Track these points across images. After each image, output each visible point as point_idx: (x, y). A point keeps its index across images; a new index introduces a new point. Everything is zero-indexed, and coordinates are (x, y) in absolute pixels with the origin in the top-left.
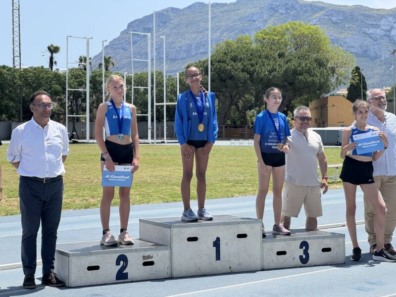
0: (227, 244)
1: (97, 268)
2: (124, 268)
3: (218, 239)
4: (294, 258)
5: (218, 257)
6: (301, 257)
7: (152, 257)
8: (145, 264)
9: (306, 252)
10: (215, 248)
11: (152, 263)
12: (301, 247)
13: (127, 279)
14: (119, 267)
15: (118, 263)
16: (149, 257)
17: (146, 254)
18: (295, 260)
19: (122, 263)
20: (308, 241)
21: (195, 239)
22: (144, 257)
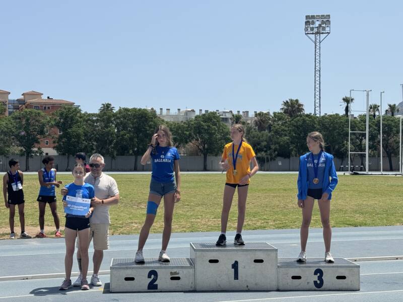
0: (244, 267)
1: (132, 279)
2: (155, 280)
3: (236, 263)
4: (308, 283)
5: (236, 277)
6: (315, 282)
8: (172, 279)
9: (320, 278)
10: (233, 270)
11: (178, 278)
12: (316, 273)
14: (150, 280)
15: (149, 276)
17: (174, 270)
18: (310, 285)
19: (153, 276)
20: (323, 269)
21: (216, 261)
22: (171, 273)
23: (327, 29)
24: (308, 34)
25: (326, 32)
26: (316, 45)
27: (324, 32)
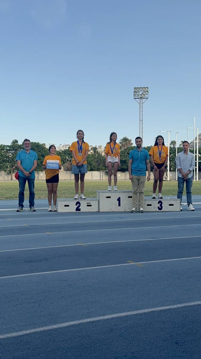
0: (123, 200)
1: (68, 206)
2: (79, 206)
3: (119, 198)
4: (155, 208)
5: (119, 205)
6: (158, 207)
7: (90, 203)
8: (88, 206)
9: (161, 205)
10: (118, 201)
11: (91, 206)
12: (159, 203)
13: (80, 211)
14: (77, 206)
15: (76, 205)
16: (89, 203)
17: (88, 202)
18: (156, 208)
19: (78, 205)
20: (162, 201)
21: (109, 197)
22: (87, 203)
23: (147, 96)
24: (135, 98)
25: (146, 97)
26: (140, 105)
27: (145, 97)
